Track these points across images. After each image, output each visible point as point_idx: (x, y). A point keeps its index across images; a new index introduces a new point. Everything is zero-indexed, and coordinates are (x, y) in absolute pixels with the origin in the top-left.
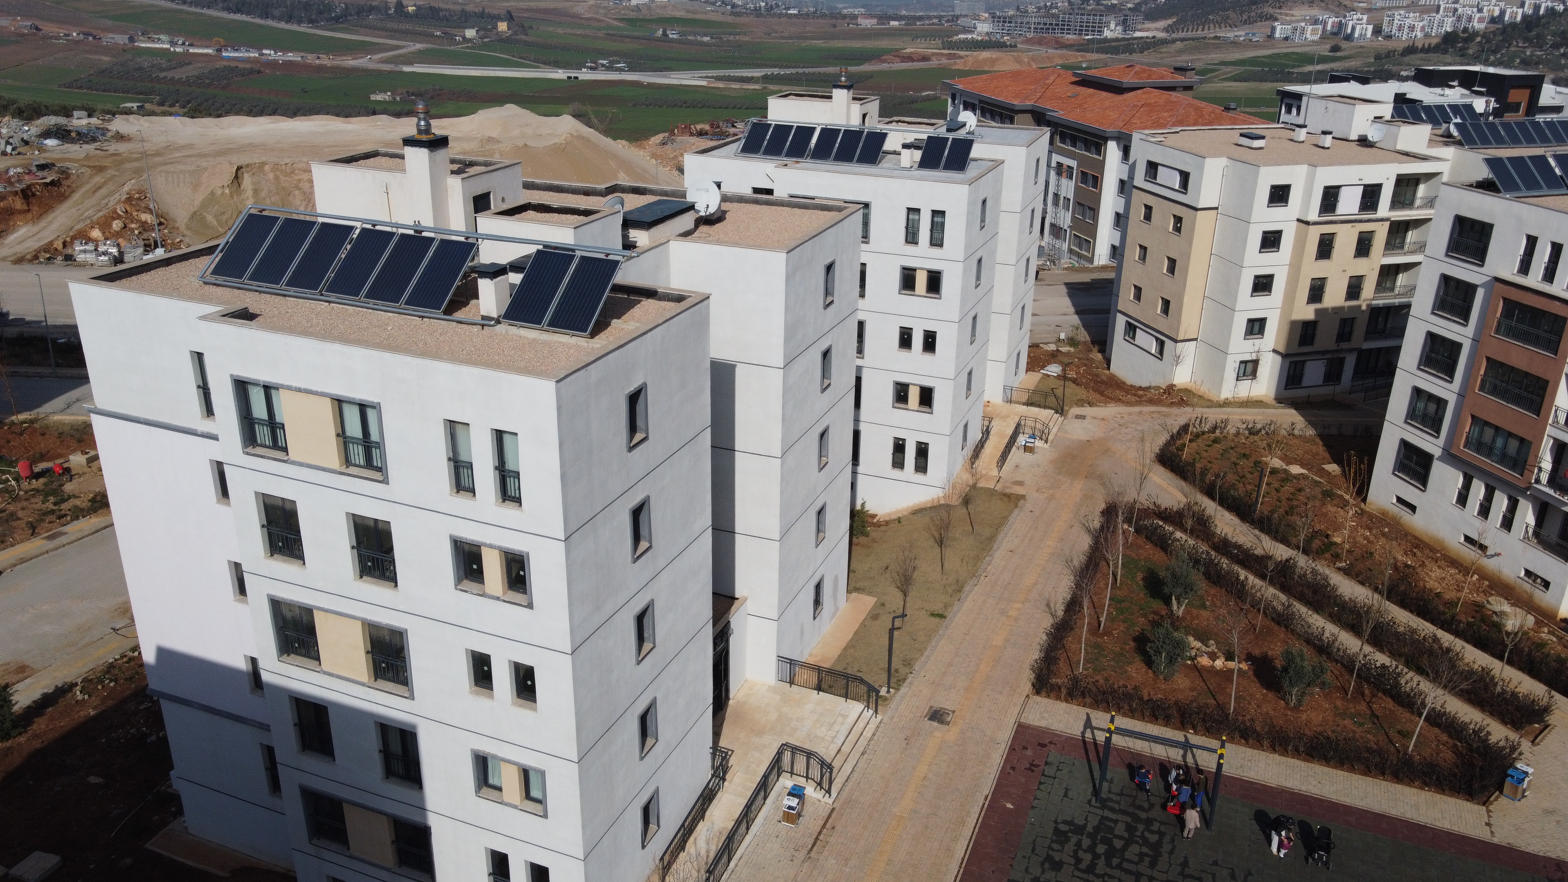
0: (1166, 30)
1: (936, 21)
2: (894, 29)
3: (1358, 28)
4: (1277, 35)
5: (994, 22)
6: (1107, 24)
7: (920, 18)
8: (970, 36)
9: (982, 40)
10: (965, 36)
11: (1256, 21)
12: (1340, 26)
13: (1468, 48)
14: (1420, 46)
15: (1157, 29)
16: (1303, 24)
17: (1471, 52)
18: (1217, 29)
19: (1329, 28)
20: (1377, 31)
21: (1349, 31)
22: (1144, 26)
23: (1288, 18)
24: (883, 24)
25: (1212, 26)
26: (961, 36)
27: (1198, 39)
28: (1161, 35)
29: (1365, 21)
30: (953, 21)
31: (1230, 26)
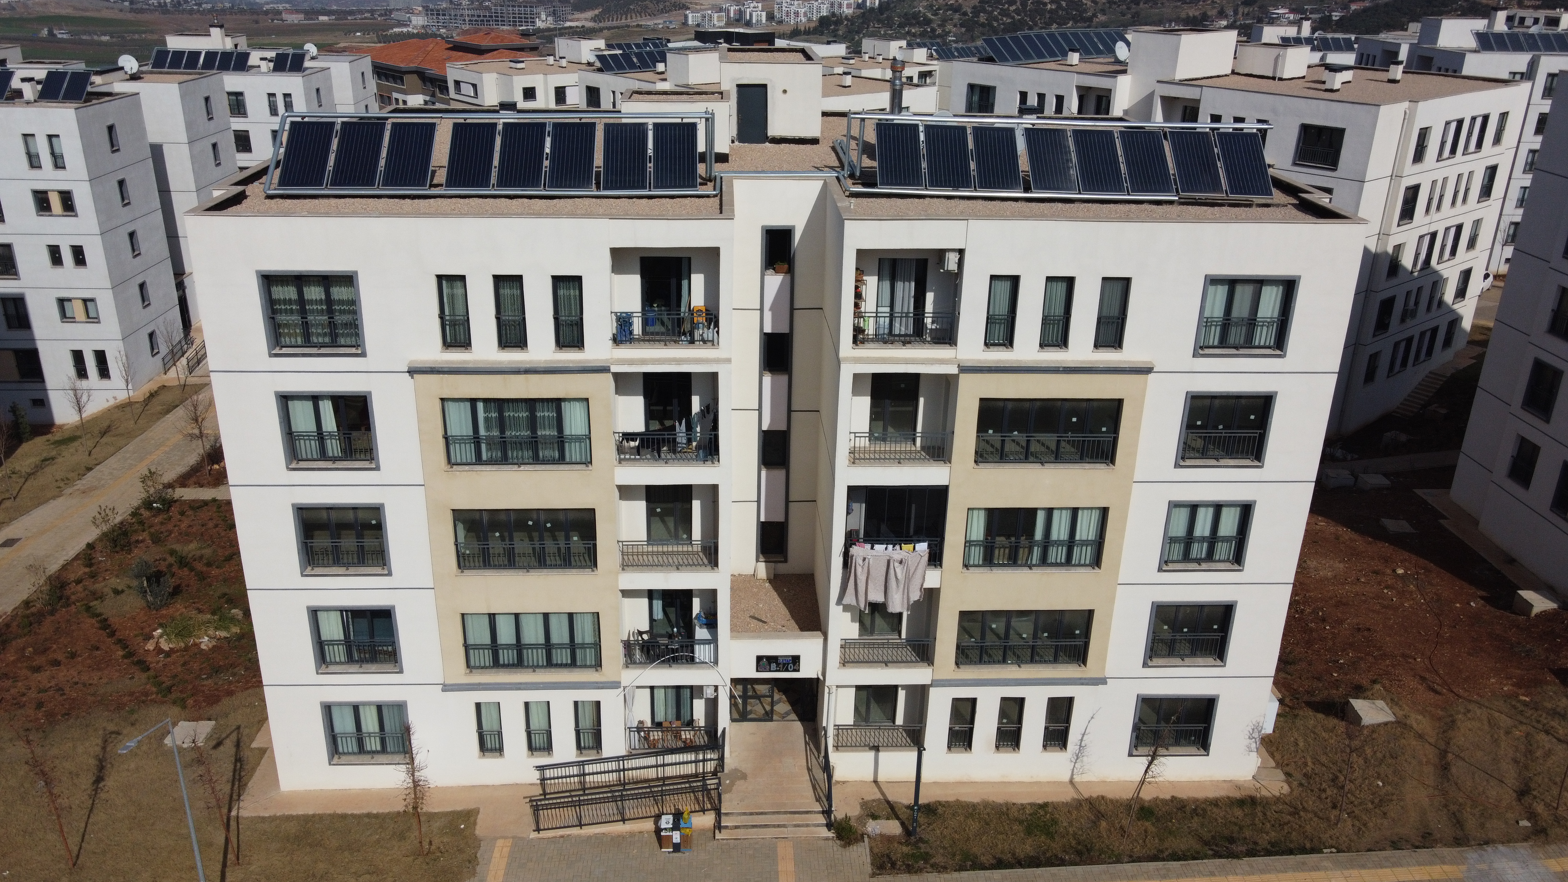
0: (593, 19)
1: (368, 15)
2: (323, 24)
3: (754, 14)
4: (690, 22)
5: (427, 15)
6: (538, 15)
7: (351, 13)
8: (405, 30)
9: (418, 33)
10: (400, 30)
11: (671, 10)
12: (741, 13)
13: (838, 30)
14: (803, 29)
15: (586, 19)
16: (710, 12)
17: (840, 33)
18: (639, 18)
19: (732, 15)
20: (771, 17)
21: (748, 18)
22: (574, 17)
23: (698, 7)
24: (312, 19)
25: (634, 15)
26: (396, 30)
27: (623, 27)
28: (589, 24)
29: (760, 8)
30: (386, 15)
31: (650, 15)
